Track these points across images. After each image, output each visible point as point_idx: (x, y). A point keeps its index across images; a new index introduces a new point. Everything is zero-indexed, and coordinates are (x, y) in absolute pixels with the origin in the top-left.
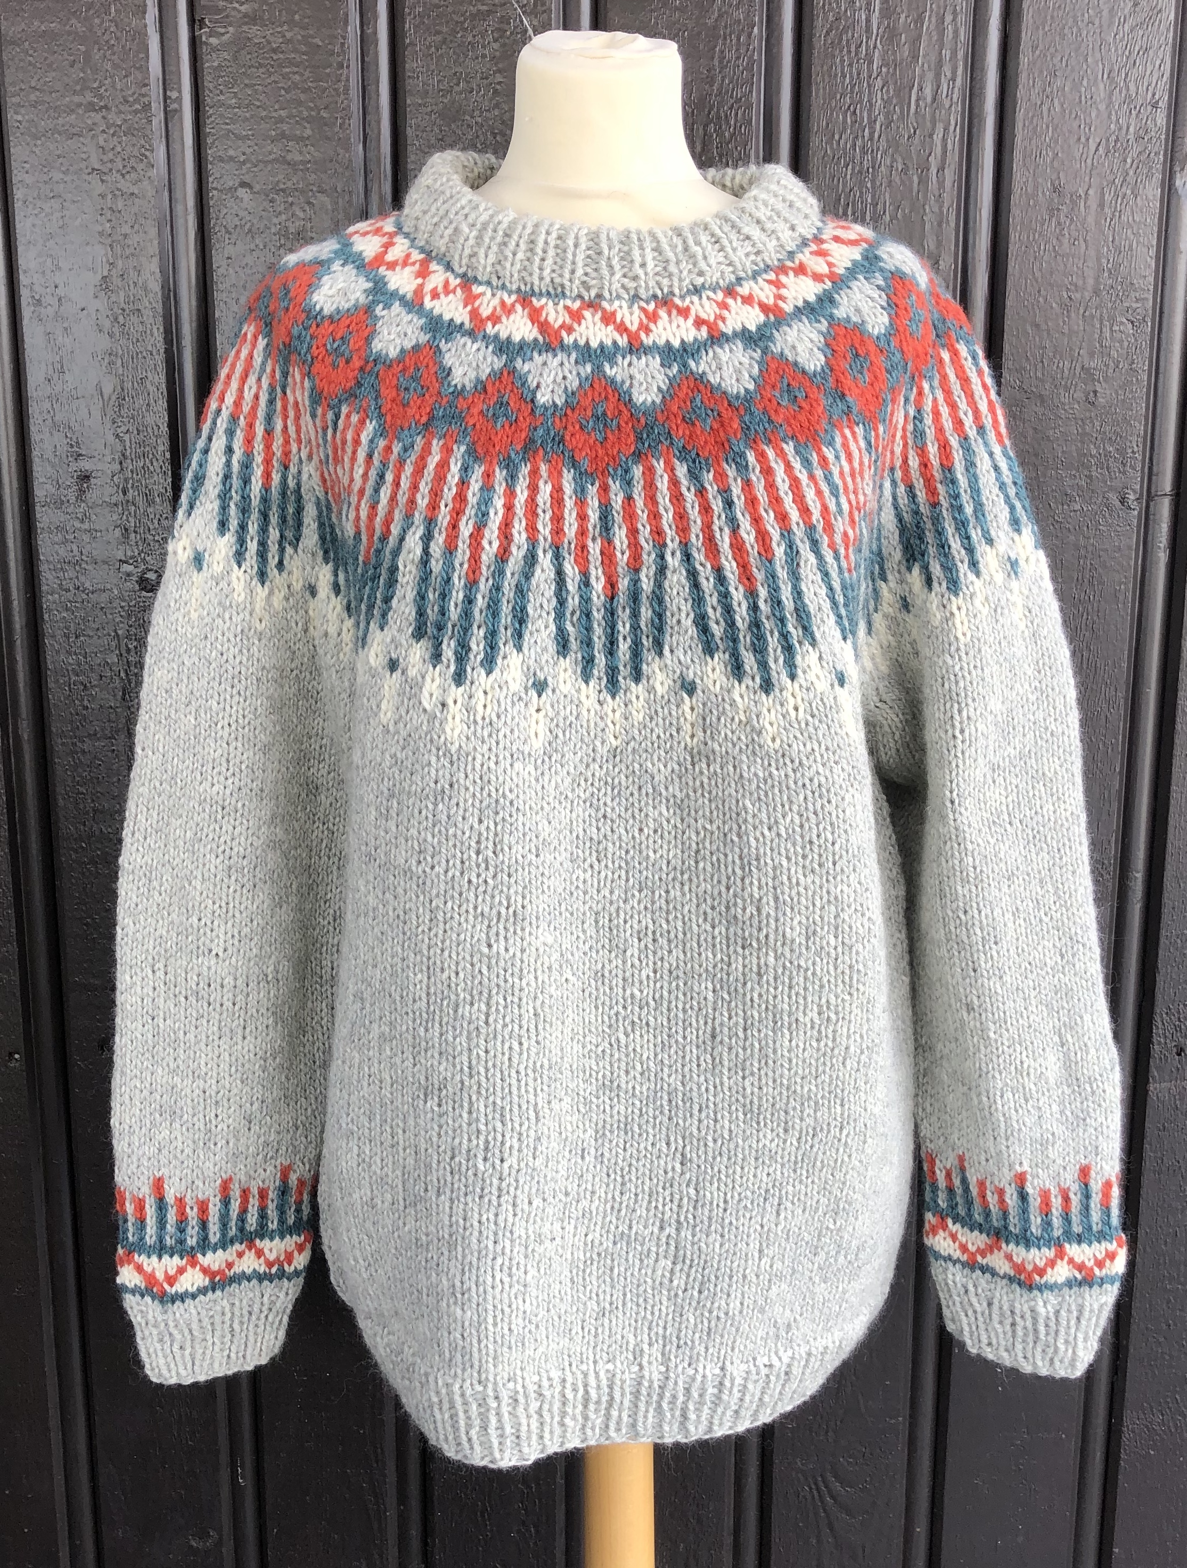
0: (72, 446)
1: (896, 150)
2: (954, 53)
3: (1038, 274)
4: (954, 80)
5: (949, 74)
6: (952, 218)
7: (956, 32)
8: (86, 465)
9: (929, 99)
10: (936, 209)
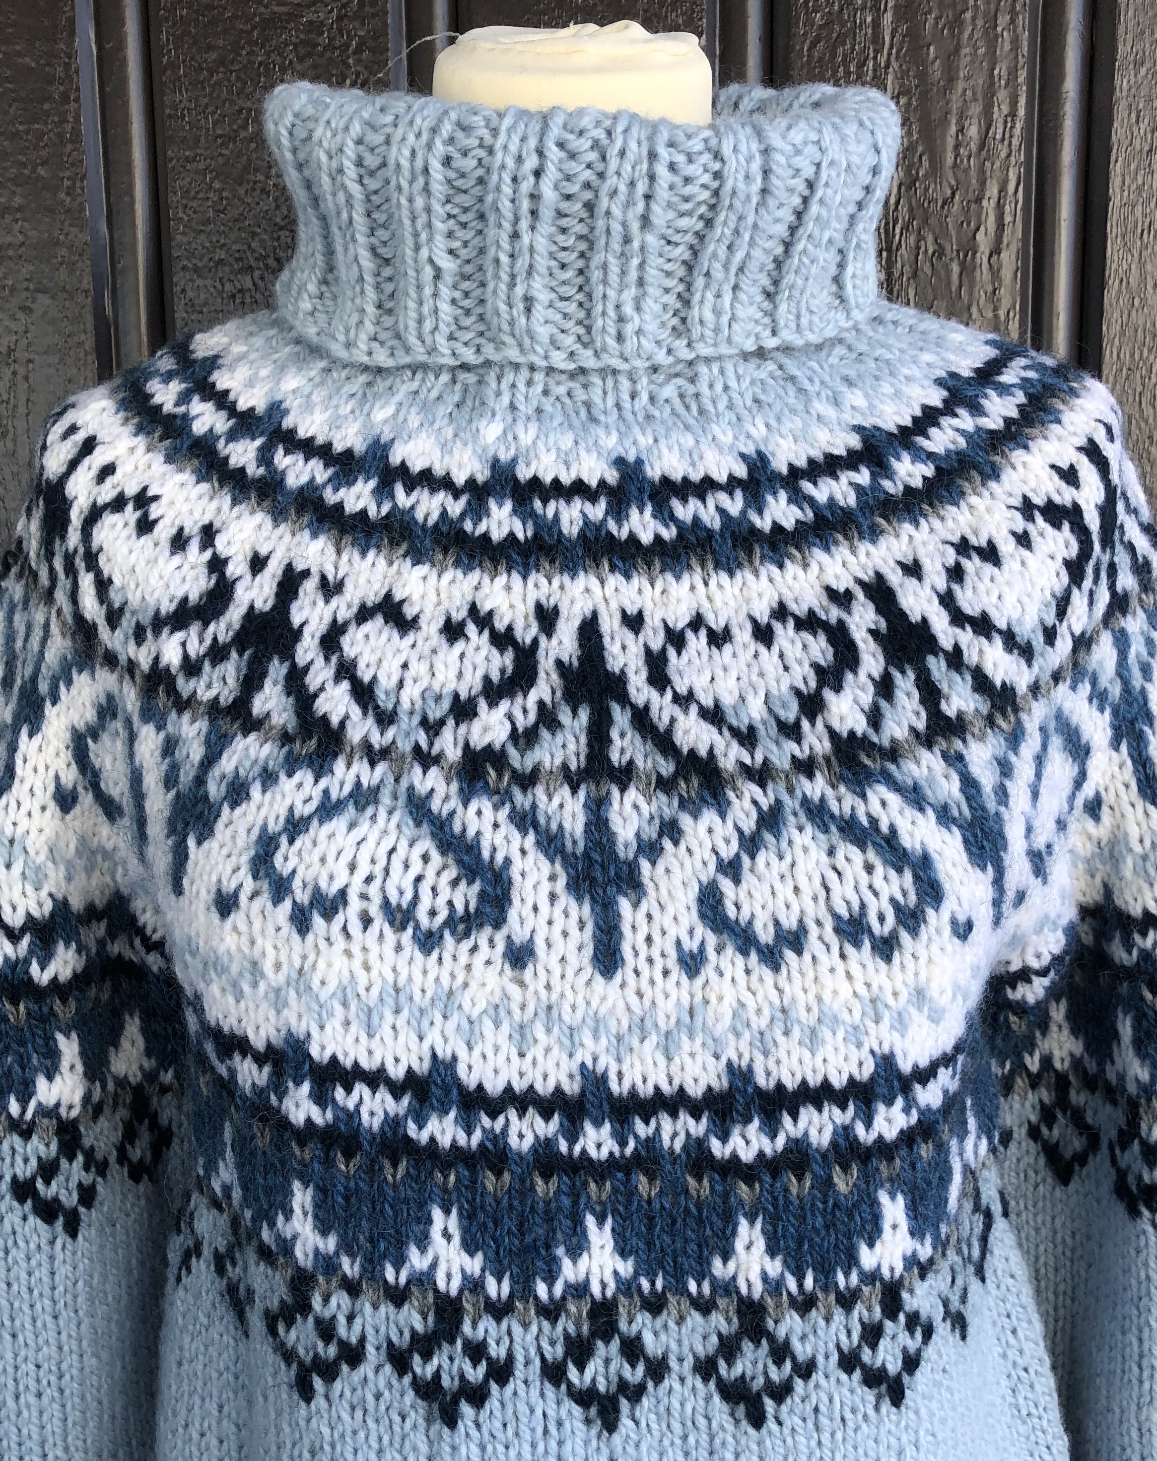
1: (926, 221)
2: (1013, 73)
4: (1013, 114)
5: (1005, 109)
7: (1015, 42)
9: (973, 146)
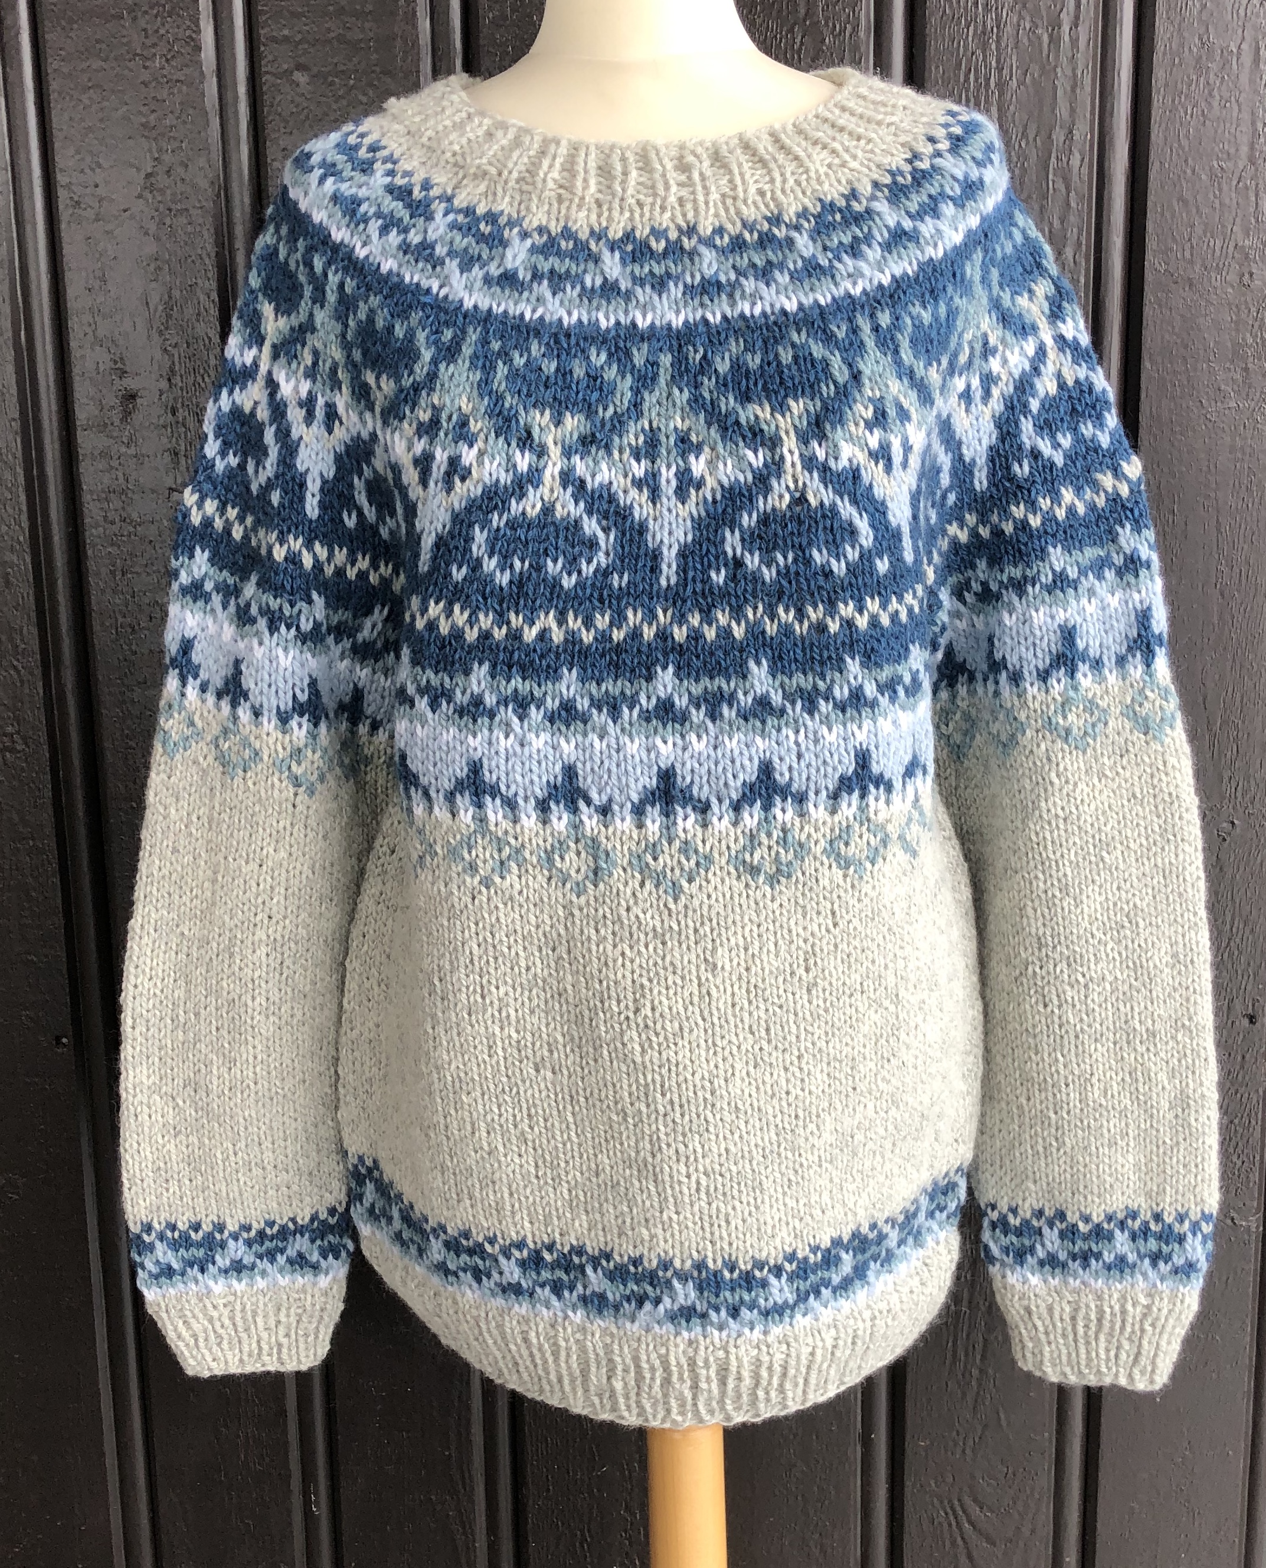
0: (116, 362)
3: (1185, 142)
6: (1088, 81)
8: (131, 383)
10: (1069, 73)
